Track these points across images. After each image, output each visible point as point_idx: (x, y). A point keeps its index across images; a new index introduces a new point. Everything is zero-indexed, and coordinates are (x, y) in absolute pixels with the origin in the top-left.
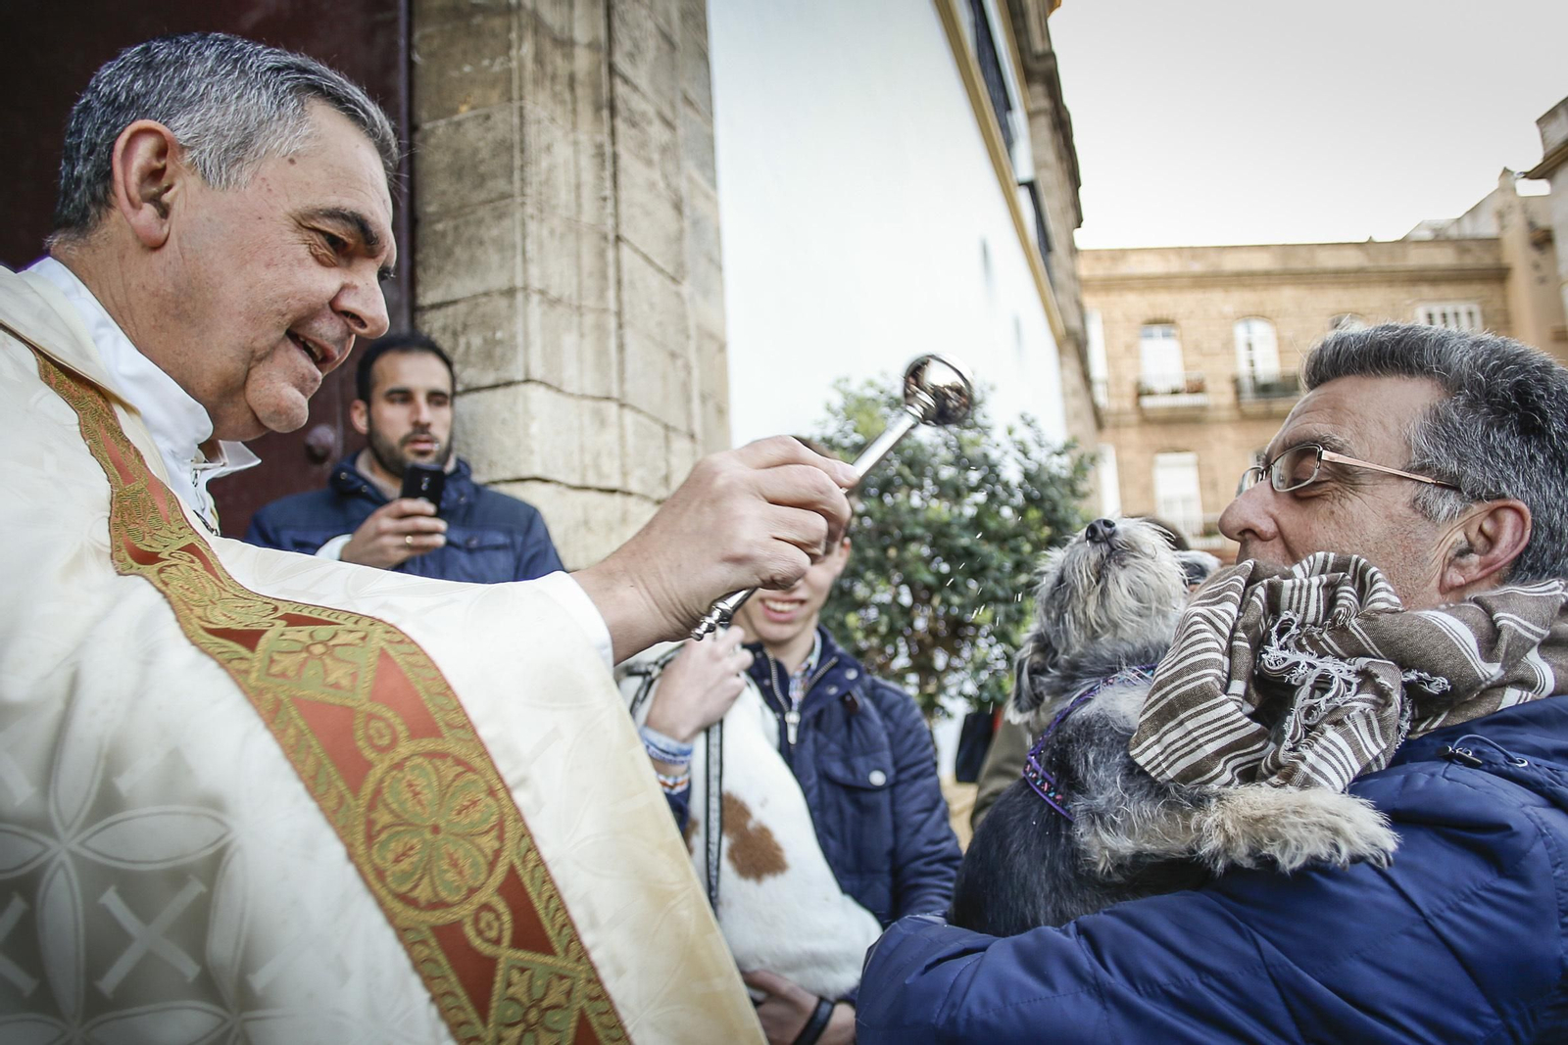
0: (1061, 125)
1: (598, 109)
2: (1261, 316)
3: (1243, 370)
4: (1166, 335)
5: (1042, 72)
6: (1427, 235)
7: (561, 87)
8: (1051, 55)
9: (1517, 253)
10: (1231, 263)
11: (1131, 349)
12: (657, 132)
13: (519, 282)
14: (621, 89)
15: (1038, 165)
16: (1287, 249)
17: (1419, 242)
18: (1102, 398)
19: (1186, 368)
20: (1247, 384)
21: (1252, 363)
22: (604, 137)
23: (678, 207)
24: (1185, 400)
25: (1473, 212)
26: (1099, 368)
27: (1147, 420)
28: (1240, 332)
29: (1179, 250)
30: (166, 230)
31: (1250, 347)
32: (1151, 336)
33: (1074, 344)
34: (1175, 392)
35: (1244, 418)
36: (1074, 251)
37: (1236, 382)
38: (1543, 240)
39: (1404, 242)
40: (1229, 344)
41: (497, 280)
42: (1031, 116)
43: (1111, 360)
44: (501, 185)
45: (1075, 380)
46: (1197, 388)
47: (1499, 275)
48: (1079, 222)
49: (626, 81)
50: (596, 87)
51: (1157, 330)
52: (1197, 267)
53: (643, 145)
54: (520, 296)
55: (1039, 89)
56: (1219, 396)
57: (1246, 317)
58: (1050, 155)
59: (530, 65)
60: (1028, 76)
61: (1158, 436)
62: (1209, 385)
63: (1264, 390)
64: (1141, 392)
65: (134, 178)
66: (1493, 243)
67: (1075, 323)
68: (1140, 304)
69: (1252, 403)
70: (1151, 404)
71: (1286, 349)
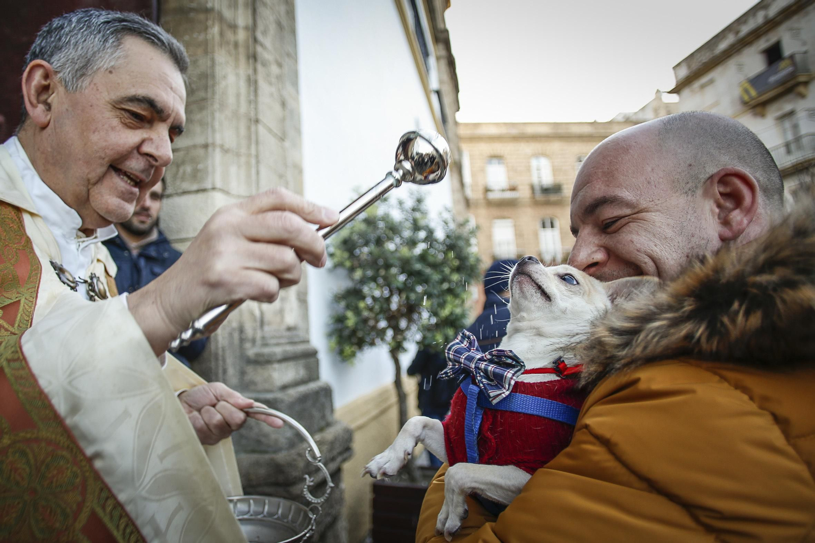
0: (451, 63)
1: (248, 58)
2: (544, 155)
3: (535, 180)
4: (499, 163)
5: (442, 38)
6: (620, 119)
7: (231, 47)
8: (446, 31)
10: (530, 130)
11: (483, 170)
12: (274, 69)
13: (210, 141)
14: (259, 49)
15: (441, 82)
16: (557, 125)
17: (619, 123)
18: (469, 193)
19: (509, 178)
20: (537, 188)
21: (539, 177)
22: (251, 72)
23: (283, 104)
24: (509, 195)
26: (467, 178)
27: (490, 204)
28: (534, 163)
29: (505, 124)
30: (48, 117)
31: (538, 169)
32: (492, 163)
34: (503, 190)
35: (535, 203)
36: (456, 124)
37: (532, 188)
39: (611, 122)
40: (528, 169)
41: (200, 140)
42: (438, 59)
43: (473, 175)
44: (202, 94)
45: (457, 184)
46: (513, 189)
48: (458, 109)
49: (262, 45)
50: (247, 47)
51: (495, 160)
52: (514, 131)
53: (268, 75)
54: (210, 149)
55: (441, 47)
56: (524, 193)
57: (537, 155)
58: (446, 77)
59: (217, 37)
60: (436, 40)
61: (495, 211)
62: (520, 187)
63: (546, 191)
64: (487, 190)
65: (33, 91)
68: (487, 148)
69: (539, 196)
70: (491, 196)
71: (555, 171)
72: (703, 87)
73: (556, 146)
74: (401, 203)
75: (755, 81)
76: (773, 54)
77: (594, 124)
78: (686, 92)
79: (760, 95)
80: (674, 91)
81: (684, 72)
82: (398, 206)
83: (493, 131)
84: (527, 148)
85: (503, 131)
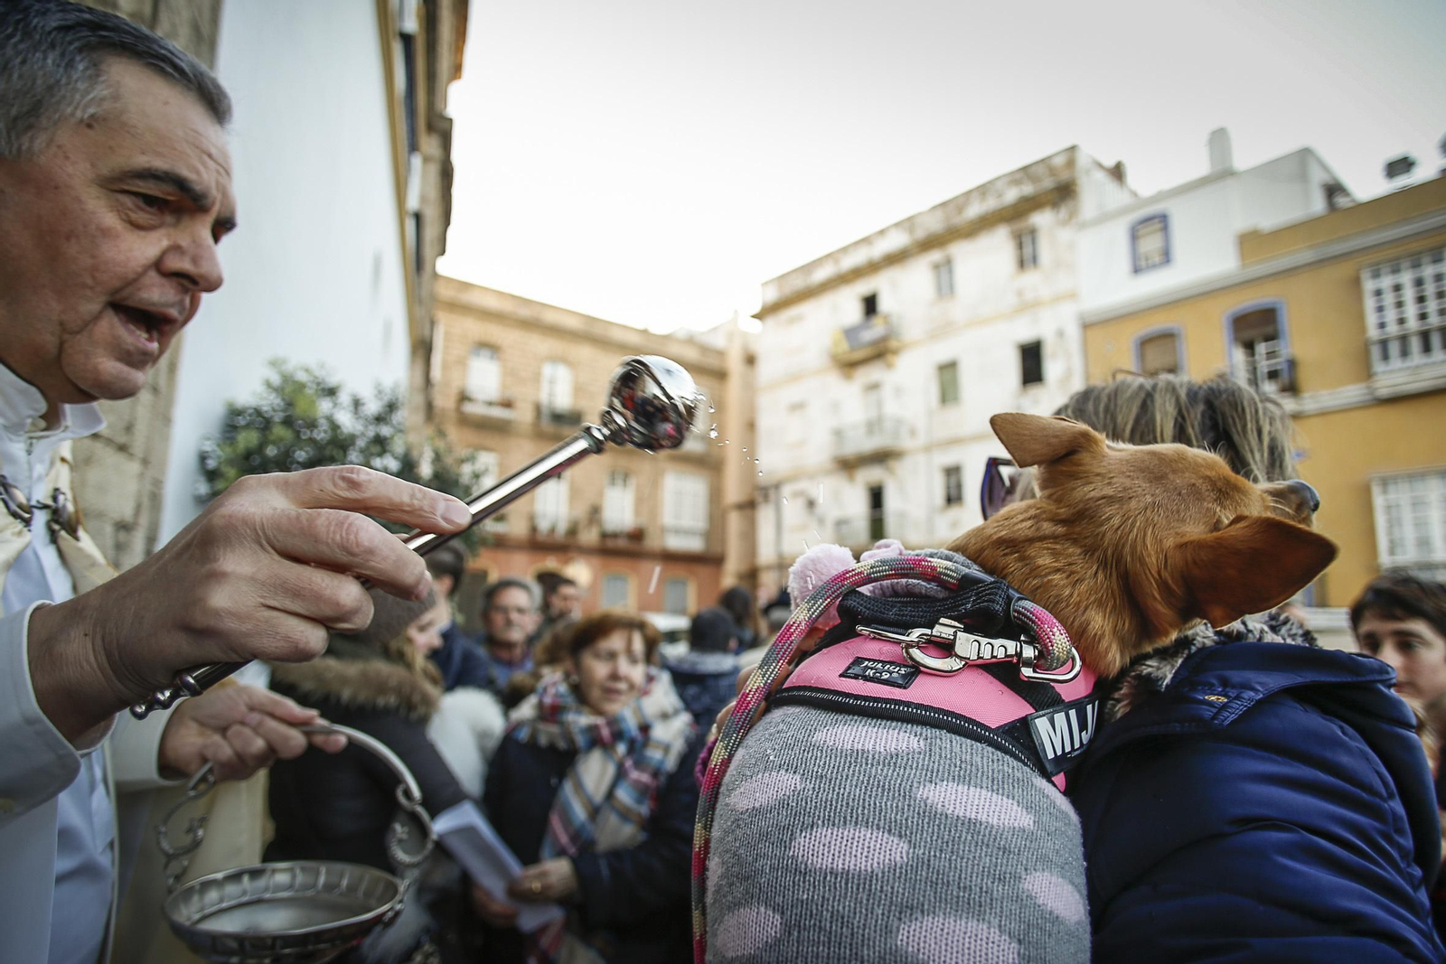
0: (446, 174)
2: (565, 361)
3: (544, 398)
4: (492, 358)
5: (442, 130)
6: (681, 335)
9: (734, 364)
10: (550, 317)
11: (462, 363)
15: (423, 199)
16: (592, 320)
18: (437, 396)
19: (504, 386)
20: (545, 411)
21: (551, 395)
24: (498, 413)
25: (715, 329)
26: (436, 373)
27: (466, 421)
28: (547, 370)
31: (552, 382)
32: (478, 355)
33: (422, 349)
34: (490, 404)
35: (539, 435)
36: (435, 275)
37: (538, 409)
38: (750, 360)
39: (666, 337)
40: (537, 378)
42: (429, 161)
43: (445, 367)
45: (419, 380)
46: (507, 404)
47: (720, 375)
48: (443, 252)
51: (485, 353)
52: (525, 312)
55: (437, 142)
56: (523, 415)
57: (556, 359)
58: (434, 193)
60: (432, 129)
61: (472, 436)
62: (519, 404)
63: (559, 418)
64: (464, 398)
66: (721, 354)
67: (427, 332)
68: (475, 328)
69: (547, 426)
70: (469, 408)
71: (578, 390)
72: (792, 321)
73: (584, 352)
74: (357, 404)
75: (850, 333)
76: (870, 305)
77: (645, 332)
78: (771, 321)
79: (853, 349)
80: (758, 316)
81: (772, 295)
82: (352, 408)
83: (491, 303)
84: (540, 345)
85: (506, 307)
